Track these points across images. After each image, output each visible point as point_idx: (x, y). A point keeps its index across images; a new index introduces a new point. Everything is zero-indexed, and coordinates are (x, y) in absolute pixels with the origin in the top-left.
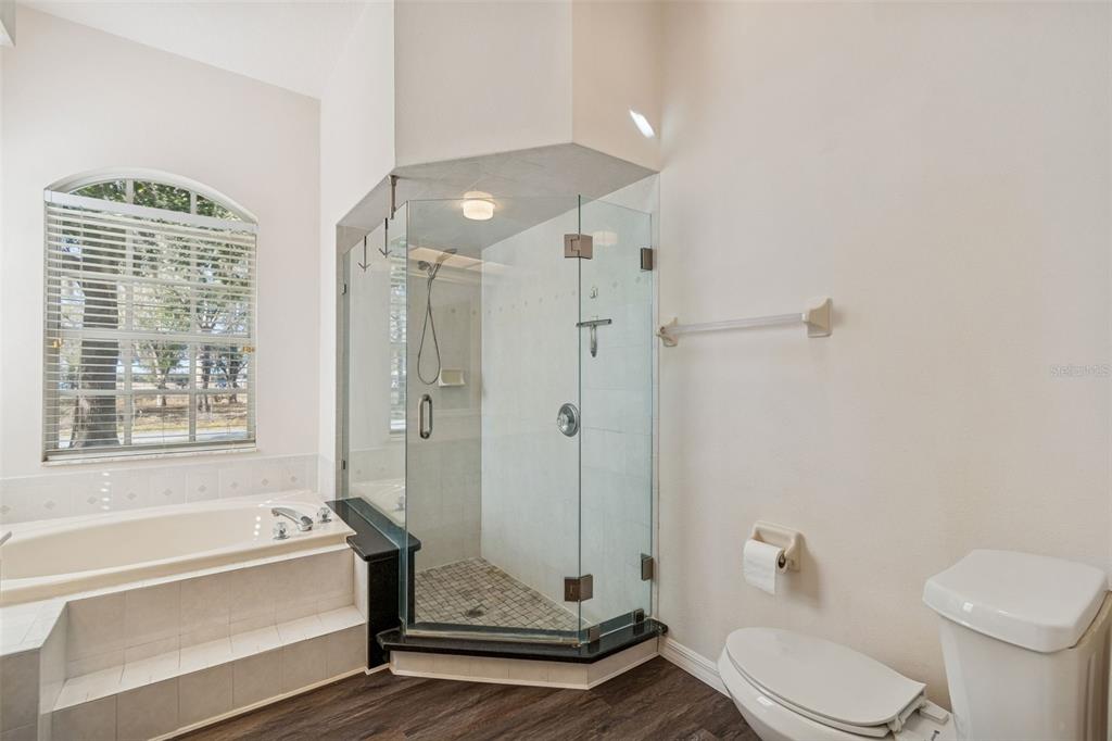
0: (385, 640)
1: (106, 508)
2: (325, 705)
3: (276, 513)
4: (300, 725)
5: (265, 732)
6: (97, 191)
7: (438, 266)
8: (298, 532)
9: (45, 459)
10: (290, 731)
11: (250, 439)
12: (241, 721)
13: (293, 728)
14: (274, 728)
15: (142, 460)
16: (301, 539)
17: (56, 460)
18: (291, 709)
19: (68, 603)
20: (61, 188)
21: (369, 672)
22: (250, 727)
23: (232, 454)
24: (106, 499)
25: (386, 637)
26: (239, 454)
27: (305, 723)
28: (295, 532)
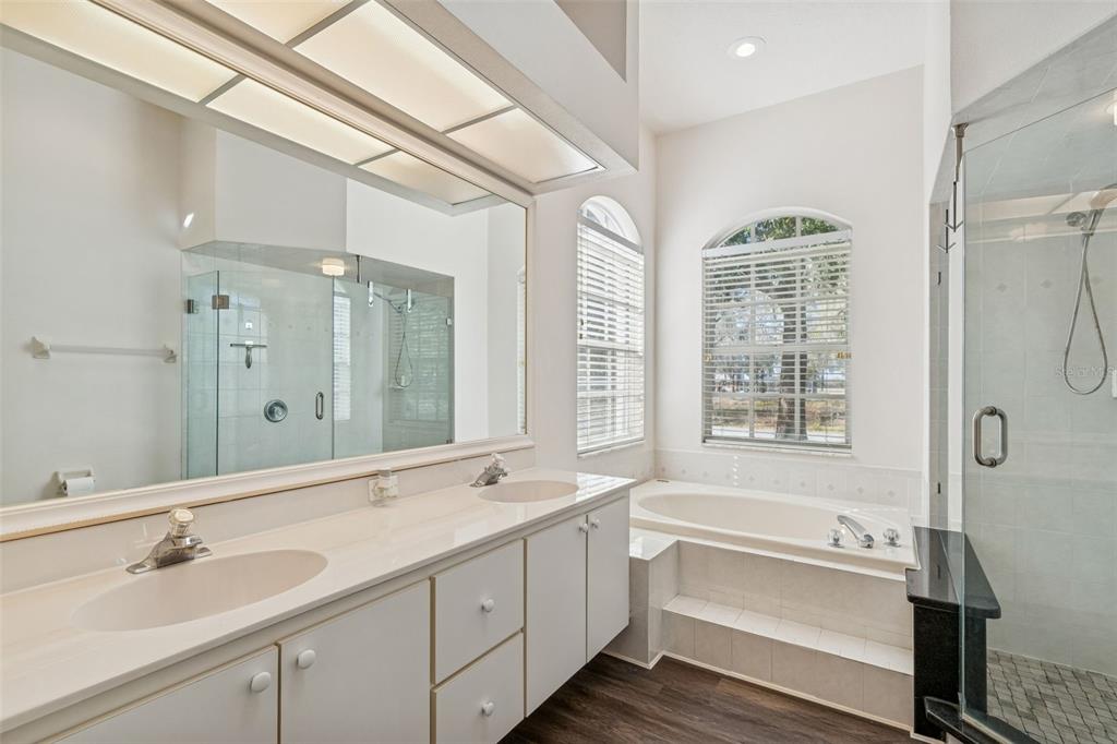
0: (931, 709)
1: (736, 484)
2: (850, 735)
3: (842, 519)
4: (818, 734)
5: (787, 718)
6: (739, 238)
7: (1097, 213)
8: (856, 546)
9: (704, 442)
10: (807, 733)
11: (847, 446)
12: (773, 696)
13: (810, 732)
14: (794, 720)
15: (750, 450)
16: (856, 553)
17: (710, 442)
18: (817, 716)
19: (678, 541)
20: (712, 245)
21: (914, 735)
22: (777, 706)
23: (828, 457)
24: (736, 477)
25: (935, 706)
26: (833, 457)
27: (822, 735)
28: (851, 545)
